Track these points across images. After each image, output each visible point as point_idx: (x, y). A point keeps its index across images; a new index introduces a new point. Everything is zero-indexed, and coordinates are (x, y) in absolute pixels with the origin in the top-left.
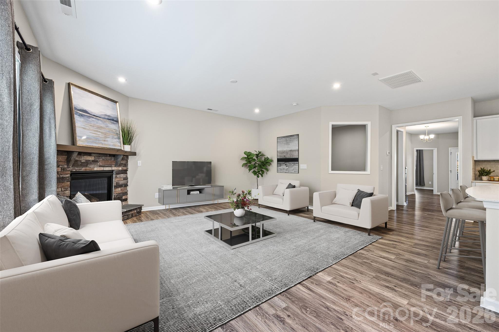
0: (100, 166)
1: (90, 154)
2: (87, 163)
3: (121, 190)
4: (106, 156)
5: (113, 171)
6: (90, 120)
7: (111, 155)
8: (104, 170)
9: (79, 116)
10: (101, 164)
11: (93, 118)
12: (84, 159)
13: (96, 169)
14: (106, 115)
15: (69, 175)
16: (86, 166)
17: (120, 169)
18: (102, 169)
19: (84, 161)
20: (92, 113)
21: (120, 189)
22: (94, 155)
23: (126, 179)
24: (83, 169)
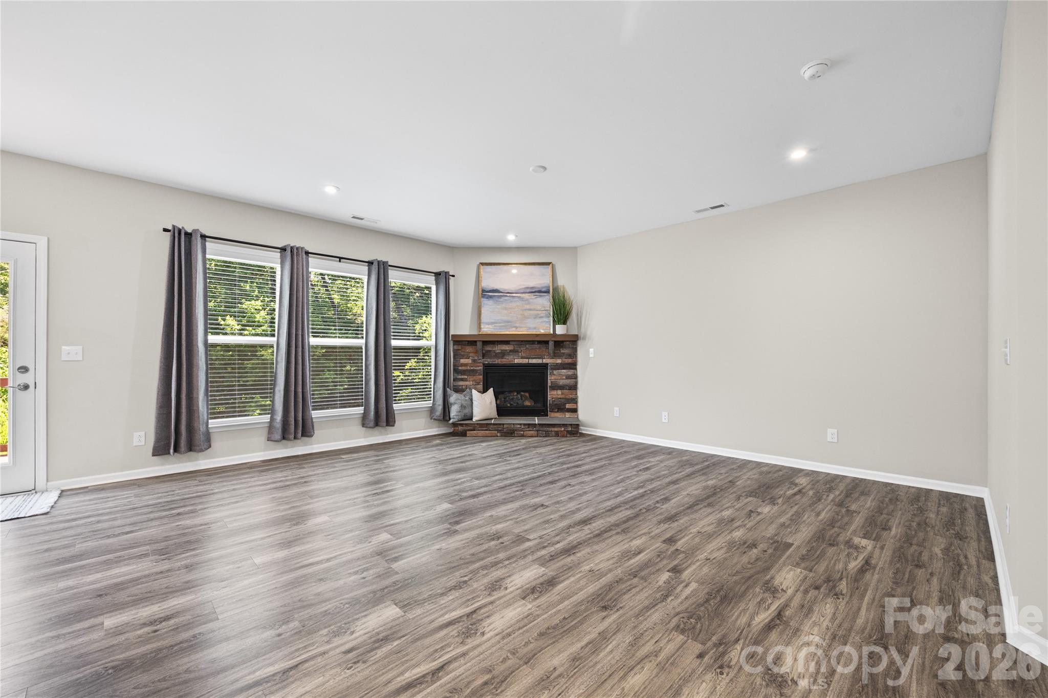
0: (522, 358)
1: (507, 343)
2: (503, 354)
3: (562, 394)
4: (533, 344)
5: (547, 364)
6: (501, 300)
7: (539, 342)
8: (530, 362)
9: (487, 298)
10: (524, 355)
11: (506, 296)
12: (498, 348)
13: (516, 361)
14: (528, 288)
15: (481, 368)
16: (502, 357)
17: (559, 361)
18: (525, 361)
19: (500, 351)
20: (506, 290)
21: (559, 392)
22: (513, 343)
23: (575, 377)
24: (498, 361)
